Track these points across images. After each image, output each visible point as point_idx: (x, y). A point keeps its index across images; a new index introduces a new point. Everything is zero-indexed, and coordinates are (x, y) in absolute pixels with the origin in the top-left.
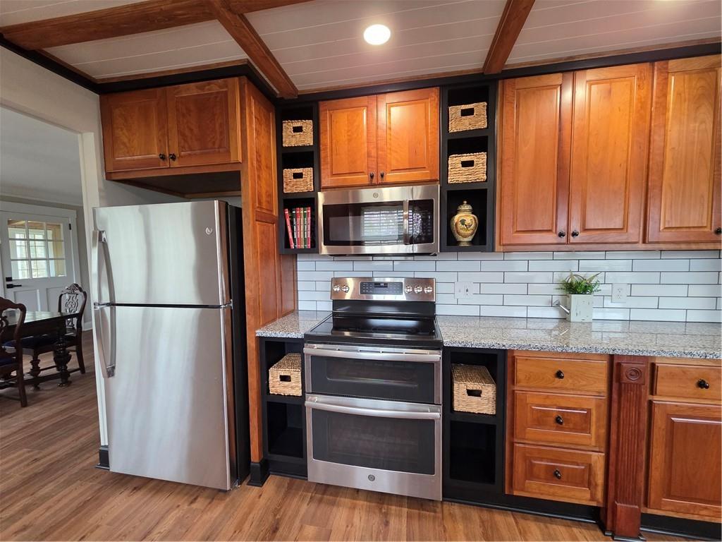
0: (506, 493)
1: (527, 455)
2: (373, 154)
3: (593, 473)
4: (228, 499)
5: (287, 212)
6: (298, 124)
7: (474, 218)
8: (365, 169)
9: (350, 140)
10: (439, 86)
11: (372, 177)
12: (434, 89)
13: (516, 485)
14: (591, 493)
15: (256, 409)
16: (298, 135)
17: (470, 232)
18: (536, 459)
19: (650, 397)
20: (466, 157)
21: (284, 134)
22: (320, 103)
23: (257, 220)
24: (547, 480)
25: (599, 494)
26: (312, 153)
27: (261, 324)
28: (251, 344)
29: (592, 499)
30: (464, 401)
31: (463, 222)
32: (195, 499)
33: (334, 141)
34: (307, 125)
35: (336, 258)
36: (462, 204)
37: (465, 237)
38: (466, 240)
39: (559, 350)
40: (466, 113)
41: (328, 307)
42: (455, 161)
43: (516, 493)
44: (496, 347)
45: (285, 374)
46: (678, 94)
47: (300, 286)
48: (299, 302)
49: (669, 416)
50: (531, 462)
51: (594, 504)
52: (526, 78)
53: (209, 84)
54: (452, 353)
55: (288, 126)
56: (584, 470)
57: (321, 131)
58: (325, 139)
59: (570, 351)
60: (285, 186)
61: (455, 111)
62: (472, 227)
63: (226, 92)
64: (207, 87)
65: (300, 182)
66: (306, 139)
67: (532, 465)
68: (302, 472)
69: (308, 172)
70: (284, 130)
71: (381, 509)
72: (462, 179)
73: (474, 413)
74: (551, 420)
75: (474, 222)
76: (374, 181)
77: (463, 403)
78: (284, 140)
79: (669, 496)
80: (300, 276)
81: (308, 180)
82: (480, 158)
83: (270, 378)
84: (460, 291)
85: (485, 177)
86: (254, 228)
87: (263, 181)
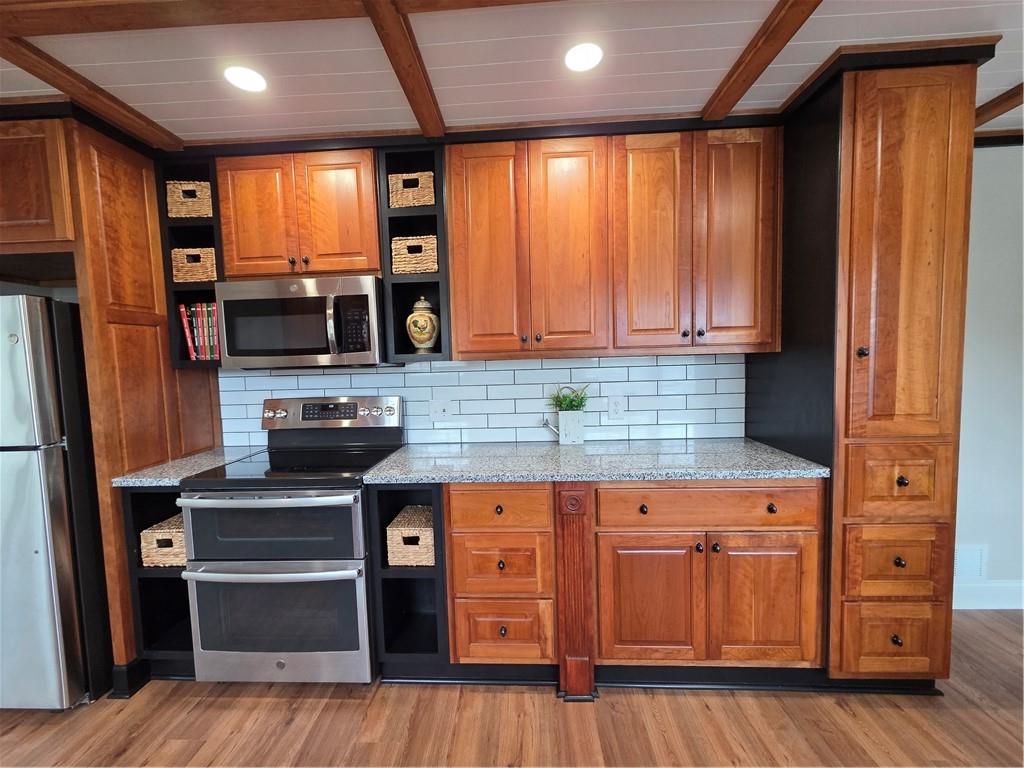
0: (452, 662)
1: (470, 611)
2: (292, 233)
3: (541, 625)
4: (66, 722)
5: (183, 310)
6: (190, 186)
7: (430, 319)
8: (283, 253)
9: (260, 213)
10: (373, 148)
11: (293, 262)
12: (366, 151)
13: (459, 652)
14: (542, 649)
15: (118, 590)
16: (189, 201)
17: (427, 336)
18: (480, 615)
19: (597, 529)
20: (413, 241)
21: (169, 200)
22: (217, 159)
23: (109, 322)
24: (494, 639)
25: (550, 650)
26: (211, 227)
27: (127, 468)
28: (105, 498)
29: (544, 656)
30: (400, 552)
31: (415, 323)
32: (13, 728)
33: (239, 213)
34: (203, 189)
35: (274, 372)
36: (420, 300)
37: (422, 342)
38: (422, 346)
39: (495, 480)
40: (408, 184)
41: (262, 439)
42: (400, 245)
43: (463, 661)
44: (425, 481)
45: (164, 538)
46: (638, 175)
47: (225, 412)
48: (224, 435)
49: (614, 549)
50: (475, 621)
51: (547, 662)
52: (475, 145)
53: (14, 126)
54: (379, 492)
55: (176, 189)
56: (532, 622)
57: (221, 198)
58: (228, 210)
59: (506, 481)
60: (174, 273)
61: (396, 180)
62: (427, 330)
63: (43, 138)
64: (12, 130)
65: (197, 266)
66: (202, 208)
67: (476, 624)
68: (188, 670)
69: (208, 254)
70: (169, 194)
71: (291, 705)
72: (409, 269)
73: (412, 566)
74: (494, 566)
75: (429, 323)
76: (297, 268)
77: (400, 555)
78: (169, 208)
79: (621, 641)
80: (224, 398)
81: (208, 265)
82: (429, 243)
83: (143, 544)
84: (436, 412)
85: (436, 267)
86: (103, 333)
87: (126, 267)
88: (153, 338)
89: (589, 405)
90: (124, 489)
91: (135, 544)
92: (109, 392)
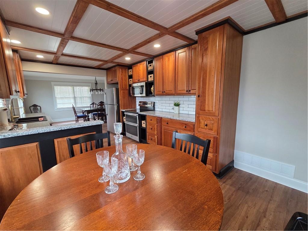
1: (148, 135)
2: (138, 76)
9: (136, 73)
10: (146, 61)
11: (138, 80)
14: (156, 143)
20: (151, 75)
23: (121, 90)
26: (132, 76)
28: (120, 112)
33: (134, 73)
34: (131, 70)
36: (152, 85)
40: (150, 66)
42: (149, 76)
50: (149, 137)
57: (133, 71)
60: (129, 83)
66: (131, 73)
72: (150, 80)
73: (144, 127)
77: (143, 125)
84: (159, 105)
85: (153, 79)
86: (121, 92)
87: (123, 83)
88: (127, 92)
89: (180, 106)
90: (122, 111)
91: (123, 118)
92: (121, 99)
